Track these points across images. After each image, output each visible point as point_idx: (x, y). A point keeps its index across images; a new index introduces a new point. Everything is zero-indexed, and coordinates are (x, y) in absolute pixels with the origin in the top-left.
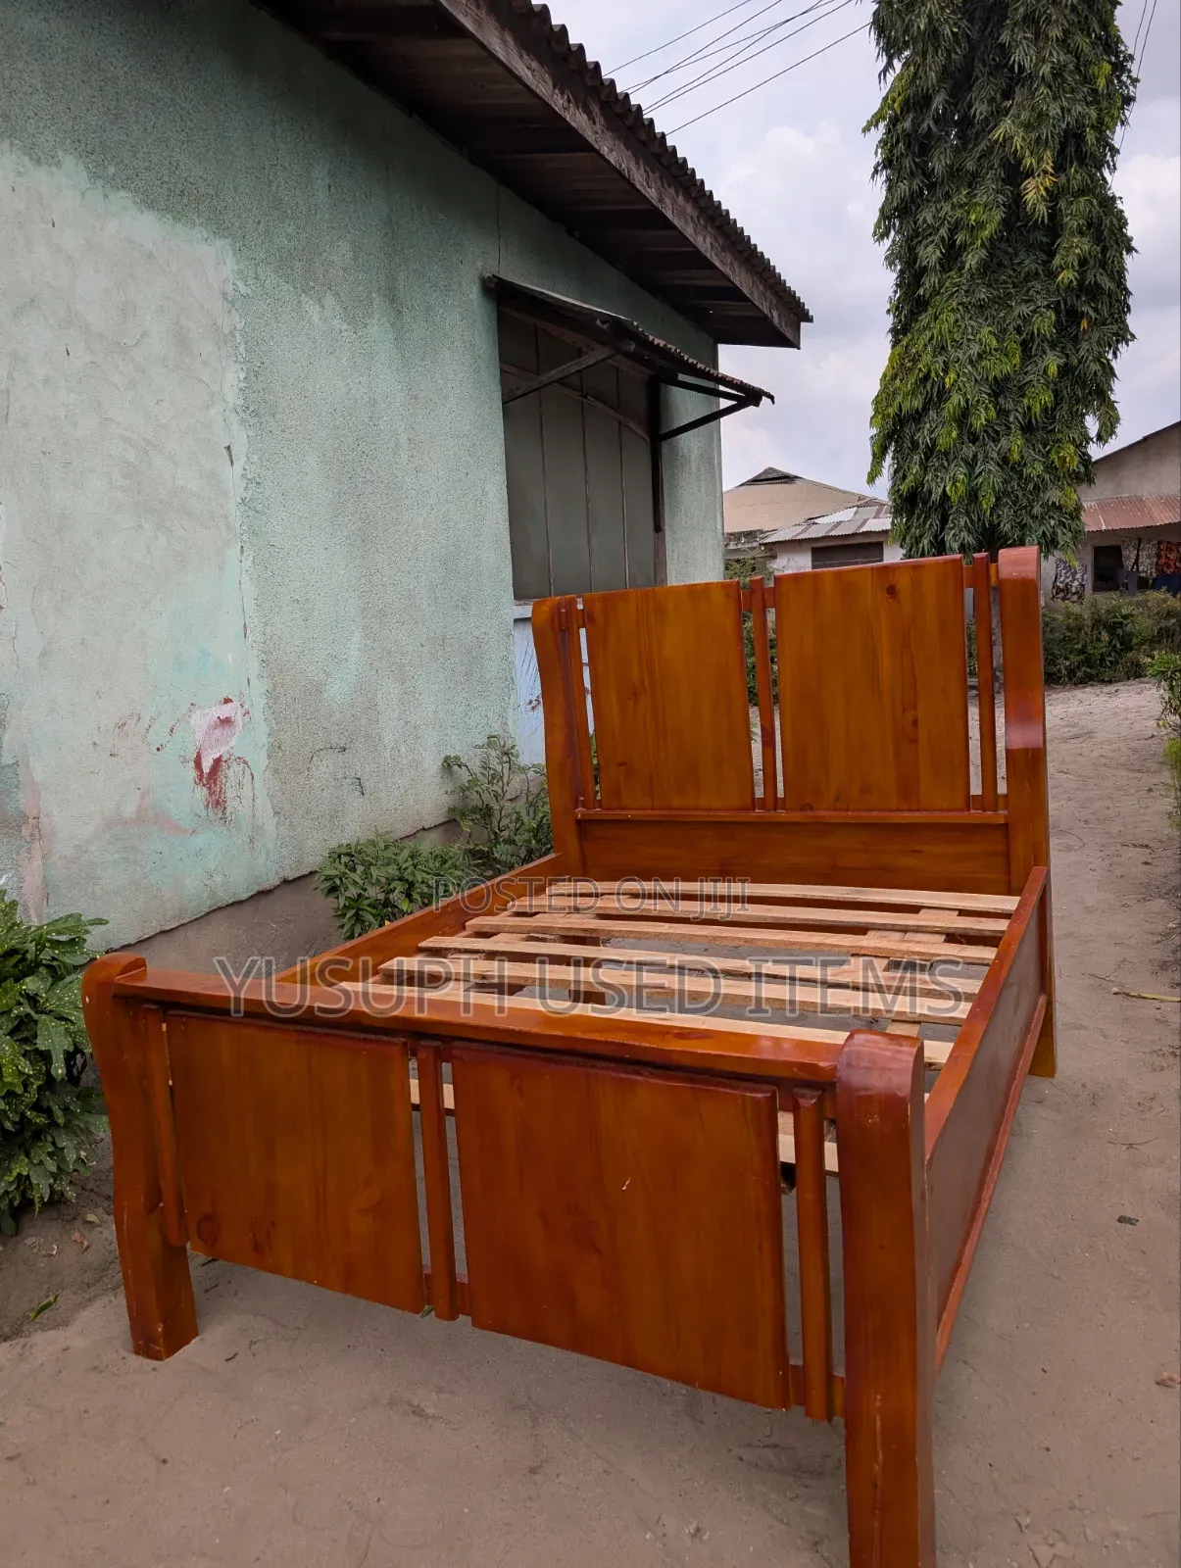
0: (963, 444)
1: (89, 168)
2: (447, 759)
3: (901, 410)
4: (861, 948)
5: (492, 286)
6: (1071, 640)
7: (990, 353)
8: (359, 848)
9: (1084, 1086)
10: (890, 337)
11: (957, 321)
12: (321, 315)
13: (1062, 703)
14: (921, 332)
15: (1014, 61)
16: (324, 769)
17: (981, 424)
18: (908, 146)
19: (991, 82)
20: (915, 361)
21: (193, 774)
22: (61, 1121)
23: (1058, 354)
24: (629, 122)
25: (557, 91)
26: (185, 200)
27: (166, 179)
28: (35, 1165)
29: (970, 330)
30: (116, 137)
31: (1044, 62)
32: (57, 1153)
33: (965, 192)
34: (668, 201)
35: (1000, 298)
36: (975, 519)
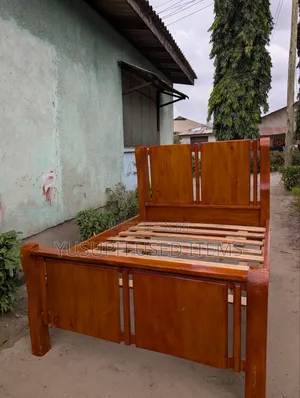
0: (231, 112)
1: (17, 22)
2: (107, 189)
3: (216, 103)
4: (226, 241)
5: (121, 63)
7: (238, 90)
8: (86, 212)
11: (230, 81)
12: (78, 68)
14: (221, 83)
15: (245, 17)
16: (76, 191)
17: (235, 107)
18: (219, 36)
19: (239, 22)
20: (219, 91)
21: (43, 192)
22: (10, 289)
23: (254, 91)
25: (141, 12)
26: (43, 33)
27: (38, 27)
28: (2, 301)
29: (233, 84)
30: (25, 14)
31: (252, 18)
32: (9, 298)
33: (232, 49)
34: (166, 44)
35: (241, 76)
36: (234, 132)
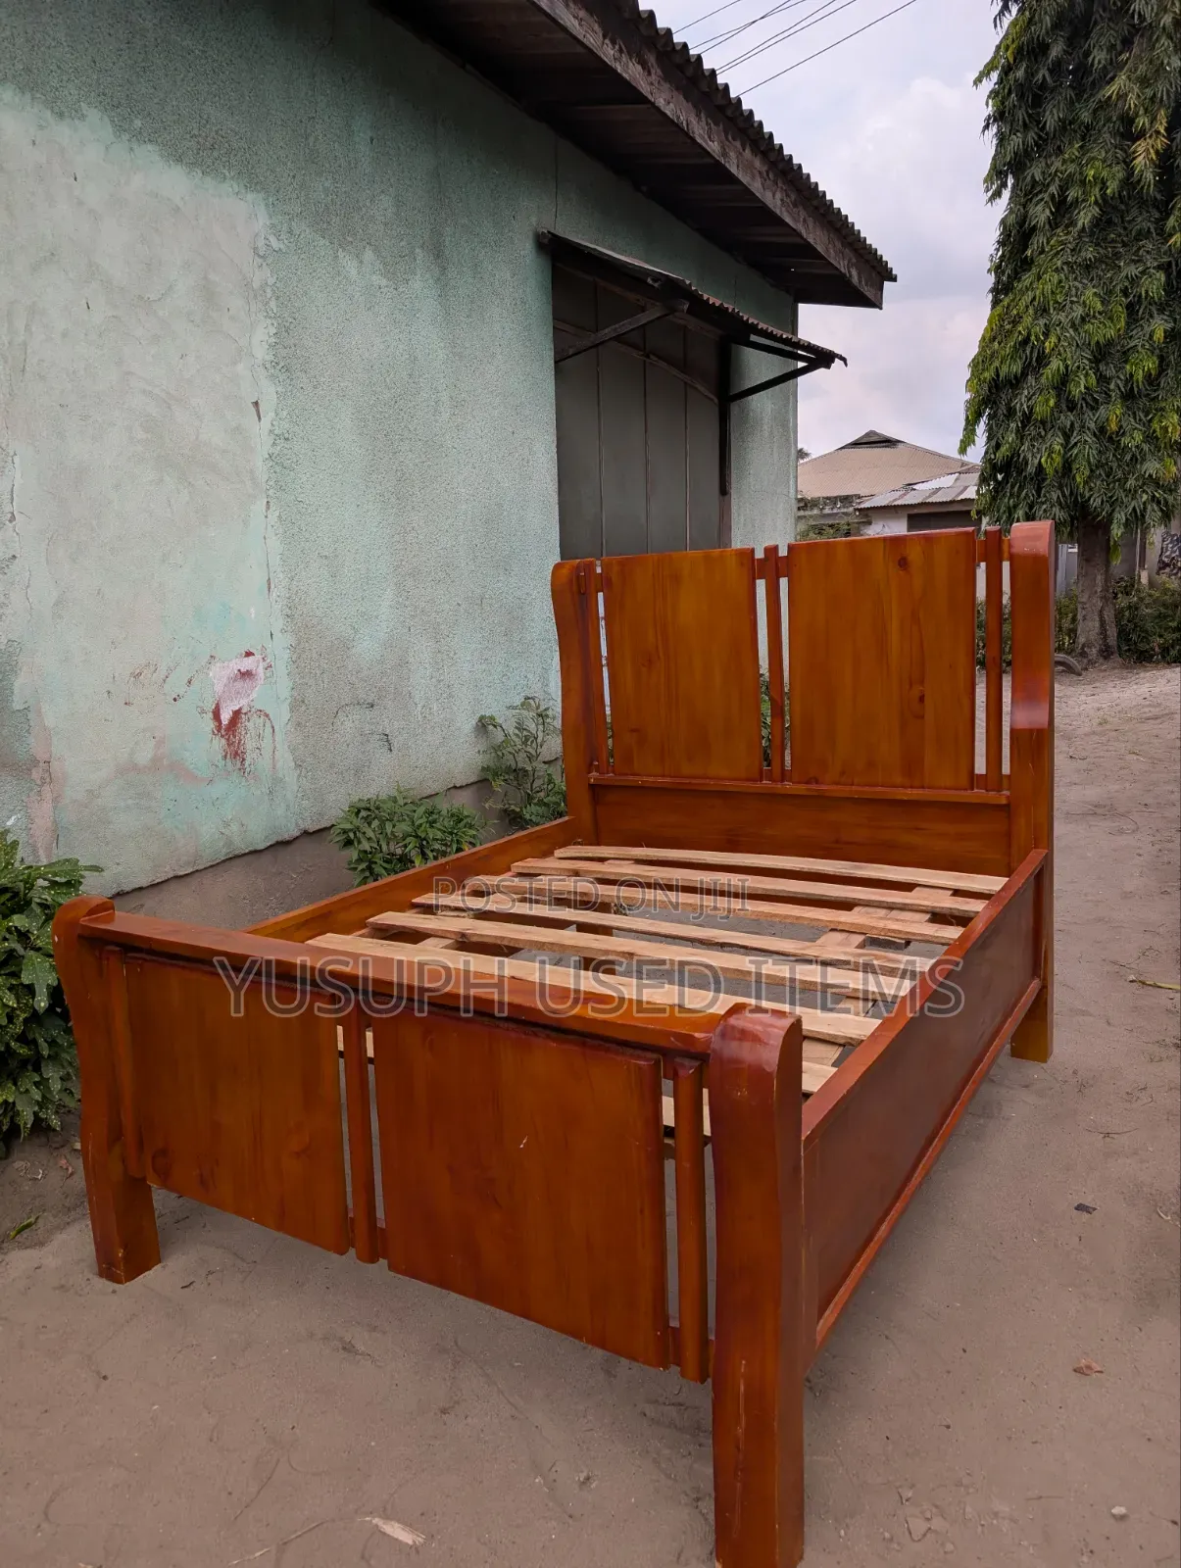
0: (1061, 412)
1: (114, 121)
2: (482, 718)
3: (998, 375)
4: (840, 923)
5: (546, 241)
6: (1165, 617)
7: (1094, 316)
8: (377, 803)
9: (1075, 1072)
10: (990, 296)
11: (1060, 281)
12: (360, 271)
13: (1149, 682)
14: (1023, 293)
15: (1134, 10)
16: (348, 724)
17: (1080, 391)
18: (1021, 97)
19: (1111, 28)
20: (1015, 322)
21: (212, 725)
22: (45, 1053)
23: (1165, 317)
24: (690, 71)
25: (607, 41)
26: (215, 154)
27: (196, 132)
28: (21, 1093)
29: (1074, 291)
30: (144, 90)
31: (1165, 13)
32: (43, 1082)
33: (1077, 146)
34: (732, 154)
35: (1107, 257)
36: (1067, 493)
